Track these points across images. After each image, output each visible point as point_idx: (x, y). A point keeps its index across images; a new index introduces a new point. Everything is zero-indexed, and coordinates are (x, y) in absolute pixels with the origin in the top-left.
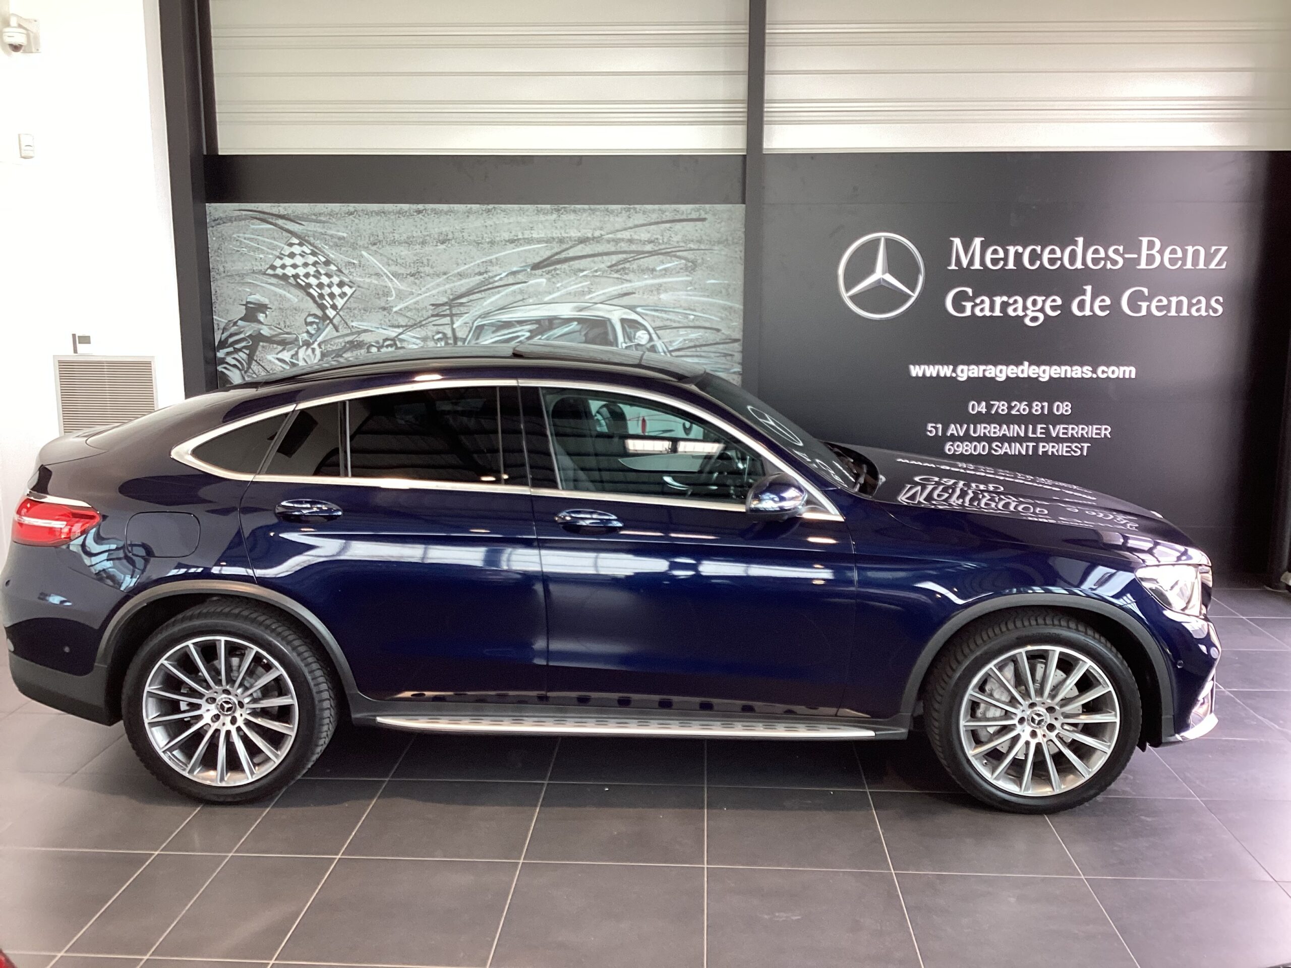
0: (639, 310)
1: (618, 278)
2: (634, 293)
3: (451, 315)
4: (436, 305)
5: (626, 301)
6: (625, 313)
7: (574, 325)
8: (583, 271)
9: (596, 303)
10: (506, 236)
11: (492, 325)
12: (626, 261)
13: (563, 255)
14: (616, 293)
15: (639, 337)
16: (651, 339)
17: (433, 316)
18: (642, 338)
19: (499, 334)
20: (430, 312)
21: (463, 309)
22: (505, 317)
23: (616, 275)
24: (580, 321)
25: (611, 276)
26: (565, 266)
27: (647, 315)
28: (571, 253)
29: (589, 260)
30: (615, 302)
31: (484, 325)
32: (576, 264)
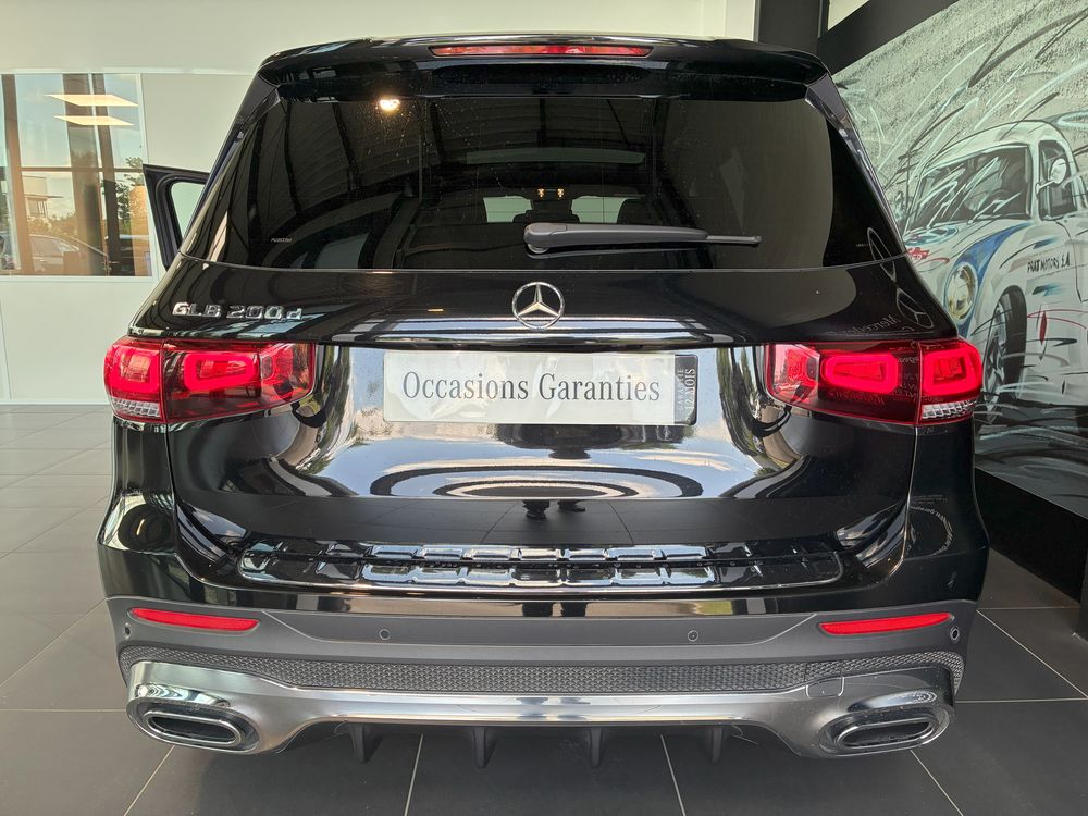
0: (1060, 122)
1: (1044, 73)
2: (1058, 94)
3: (909, 168)
4: (901, 158)
5: (1049, 110)
6: (1046, 132)
7: (995, 164)
8: (1012, 72)
9: (1019, 122)
10: (955, 45)
11: (932, 176)
12: (1055, 39)
13: (997, 55)
14: (1039, 99)
15: (1055, 170)
16: (1068, 174)
17: (898, 172)
18: (1058, 172)
19: (937, 186)
20: (898, 168)
21: (916, 158)
22: (943, 163)
23: (1042, 69)
24: (1000, 154)
25: (1038, 71)
26: (996, 71)
27: (1067, 129)
28: (1004, 49)
29: (1019, 51)
30: (1037, 115)
31: (927, 177)
32: (1007, 64)
